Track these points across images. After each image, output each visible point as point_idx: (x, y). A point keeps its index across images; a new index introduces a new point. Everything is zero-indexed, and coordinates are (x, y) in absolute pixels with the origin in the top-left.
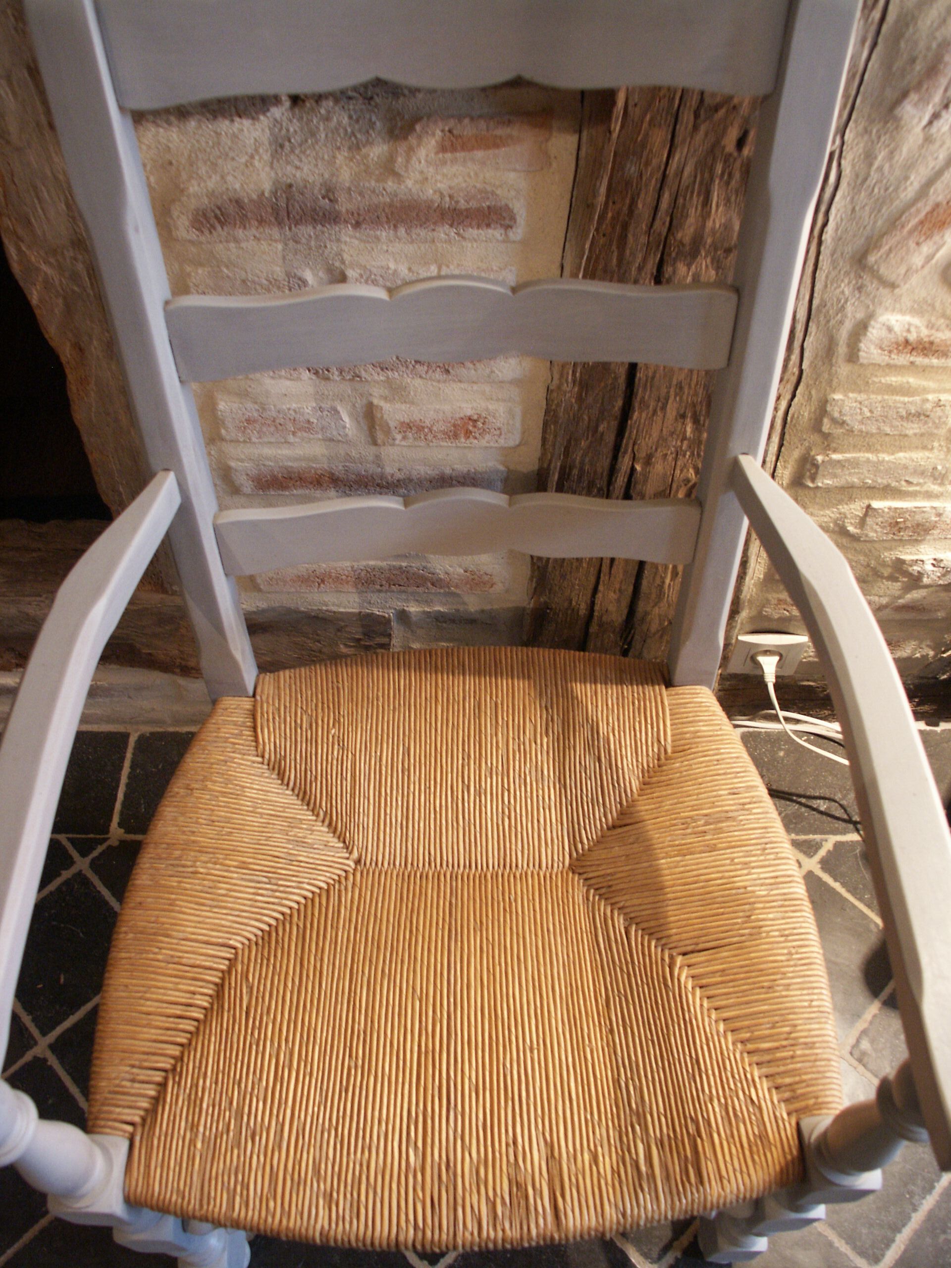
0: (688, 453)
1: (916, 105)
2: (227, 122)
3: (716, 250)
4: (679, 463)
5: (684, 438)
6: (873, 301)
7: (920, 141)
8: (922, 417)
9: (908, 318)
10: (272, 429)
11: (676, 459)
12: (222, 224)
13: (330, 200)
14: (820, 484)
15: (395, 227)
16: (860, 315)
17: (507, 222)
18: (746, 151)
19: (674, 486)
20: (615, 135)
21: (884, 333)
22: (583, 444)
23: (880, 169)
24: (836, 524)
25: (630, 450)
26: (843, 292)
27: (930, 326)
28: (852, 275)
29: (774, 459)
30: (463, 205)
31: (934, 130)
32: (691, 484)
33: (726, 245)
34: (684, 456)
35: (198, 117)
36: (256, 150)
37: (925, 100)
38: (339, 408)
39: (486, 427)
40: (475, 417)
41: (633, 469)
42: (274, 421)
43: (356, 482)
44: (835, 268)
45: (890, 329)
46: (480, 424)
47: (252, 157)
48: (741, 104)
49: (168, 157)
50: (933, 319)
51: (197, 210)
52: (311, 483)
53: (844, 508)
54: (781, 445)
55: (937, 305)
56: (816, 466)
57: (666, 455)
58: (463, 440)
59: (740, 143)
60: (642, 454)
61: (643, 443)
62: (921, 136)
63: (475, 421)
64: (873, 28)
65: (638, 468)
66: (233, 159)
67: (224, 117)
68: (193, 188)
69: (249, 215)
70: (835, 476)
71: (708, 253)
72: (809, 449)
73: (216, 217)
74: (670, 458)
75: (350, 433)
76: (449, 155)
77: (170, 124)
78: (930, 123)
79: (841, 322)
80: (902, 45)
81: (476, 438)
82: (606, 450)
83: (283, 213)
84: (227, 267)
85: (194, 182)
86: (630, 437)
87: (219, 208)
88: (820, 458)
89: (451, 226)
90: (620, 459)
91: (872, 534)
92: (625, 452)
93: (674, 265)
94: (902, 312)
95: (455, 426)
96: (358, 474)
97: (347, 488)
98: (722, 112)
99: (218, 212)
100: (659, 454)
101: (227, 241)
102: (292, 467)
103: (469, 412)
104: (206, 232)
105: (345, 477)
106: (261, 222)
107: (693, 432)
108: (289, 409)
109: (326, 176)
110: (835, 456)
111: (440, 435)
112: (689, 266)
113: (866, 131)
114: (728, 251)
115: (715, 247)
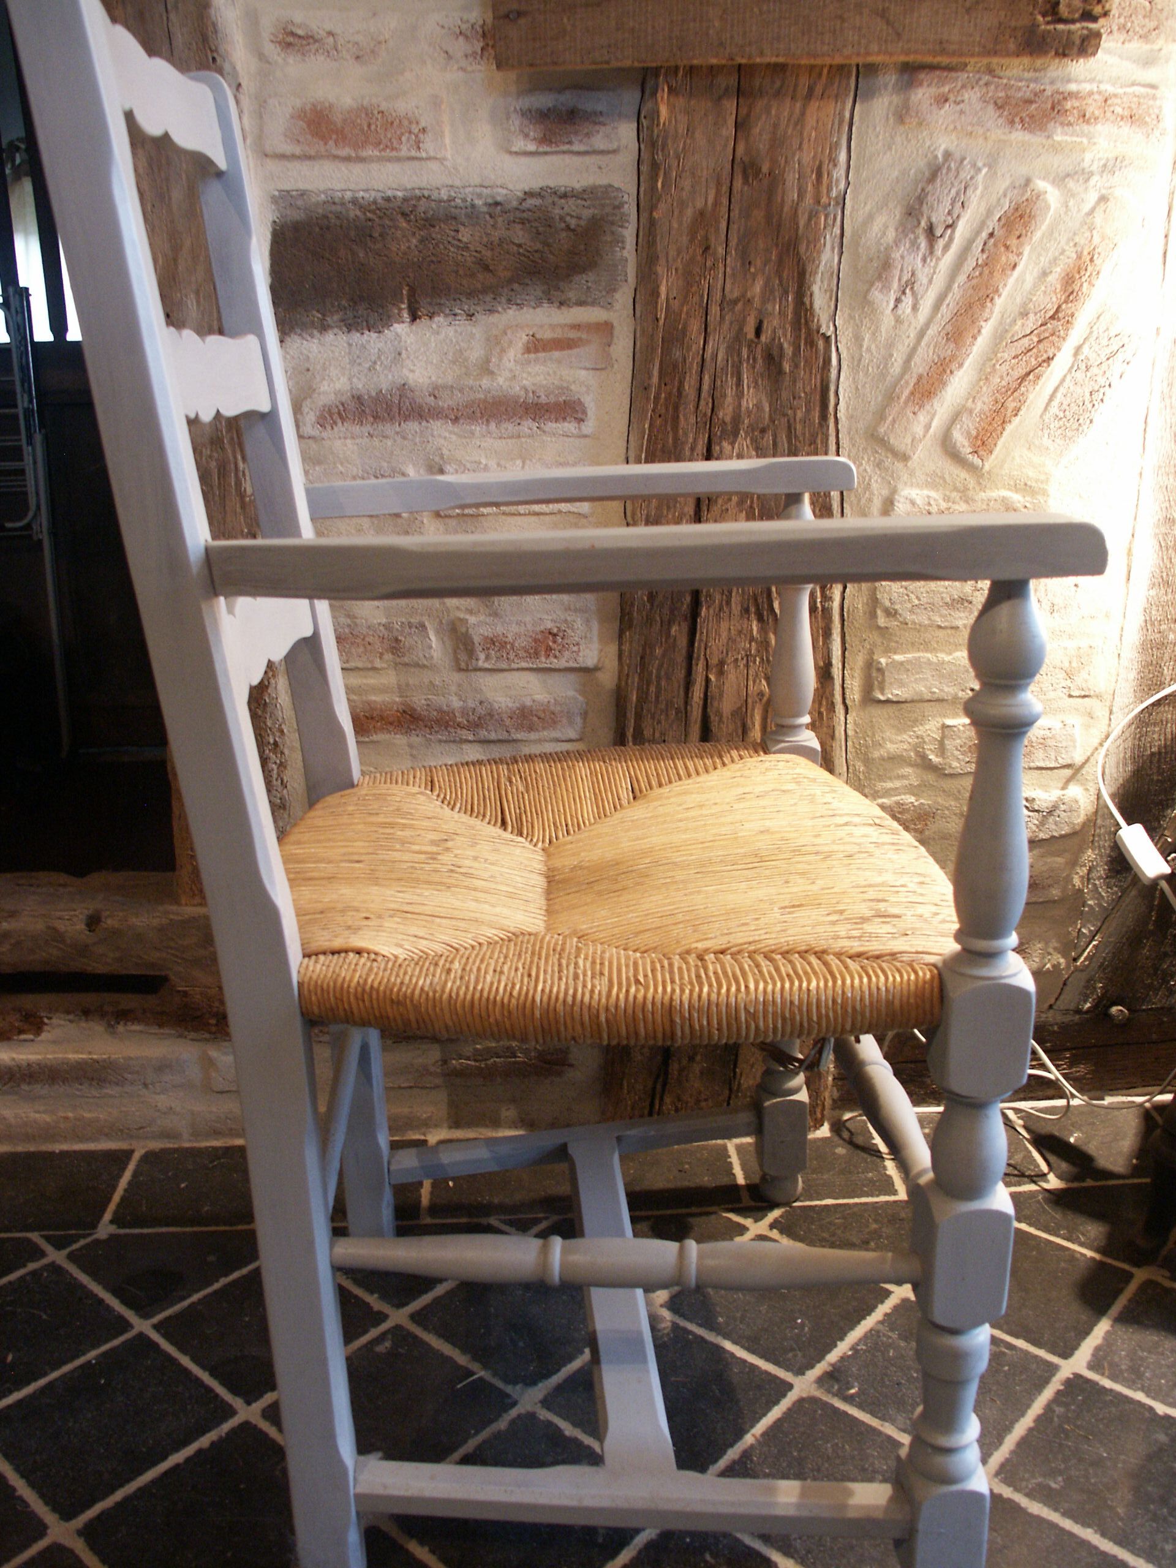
0: (758, 659)
1: (881, 291)
2: (358, 335)
3: (753, 430)
4: (750, 672)
5: (752, 639)
6: (892, 476)
7: (893, 323)
8: (966, 604)
9: (926, 492)
10: (361, 649)
11: (747, 666)
12: (343, 420)
13: (435, 397)
14: (890, 696)
15: (487, 421)
16: (885, 492)
17: (580, 416)
18: (763, 338)
19: (750, 701)
20: (661, 322)
21: (909, 507)
22: (658, 651)
23: (869, 350)
24: (917, 753)
25: (702, 657)
26: (865, 470)
27: (947, 499)
28: (869, 451)
29: (840, 666)
30: (543, 399)
31: (900, 312)
32: (765, 699)
33: (761, 426)
34: (755, 662)
35: (336, 330)
36: (379, 358)
37: (886, 288)
38: (427, 624)
39: (566, 641)
40: (555, 631)
41: (707, 680)
42: (363, 639)
43: (437, 721)
44: (854, 445)
45: (913, 503)
46: (559, 639)
47: (375, 363)
48: (753, 298)
49: (307, 365)
50: (948, 493)
51: (324, 406)
52: (391, 724)
53: (920, 730)
54: (844, 650)
55: (947, 477)
56: (880, 670)
57: (736, 660)
58: (543, 659)
59: (758, 332)
60: (714, 661)
61: (714, 647)
62: (892, 318)
63: (555, 635)
64: (837, 240)
65: (712, 677)
66: (360, 364)
67: (357, 331)
68: (325, 387)
69: (367, 411)
70: (902, 684)
71: (746, 433)
72: (871, 653)
73: (339, 413)
74: (742, 664)
75: (435, 655)
76: (532, 356)
77: (312, 336)
78: (896, 306)
79: (870, 500)
80: (860, 250)
81: (556, 657)
82: (680, 657)
83: (395, 410)
84: (342, 464)
85: (325, 383)
86: (701, 640)
87: (343, 404)
88: (883, 661)
89: (534, 420)
90: (694, 667)
91: (955, 764)
92: (698, 659)
93: (720, 444)
94: (918, 486)
95: (536, 641)
96: (440, 711)
97: (428, 731)
98: (740, 306)
99: (341, 408)
100: (730, 660)
101: (345, 438)
102: (375, 701)
103: (549, 625)
104: (329, 428)
105: (426, 713)
106: (376, 417)
107: (760, 631)
108: (380, 624)
109: (433, 379)
110: (898, 658)
111: (522, 653)
112: (733, 444)
113: (851, 317)
114: (763, 431)
115: (752, 428)
